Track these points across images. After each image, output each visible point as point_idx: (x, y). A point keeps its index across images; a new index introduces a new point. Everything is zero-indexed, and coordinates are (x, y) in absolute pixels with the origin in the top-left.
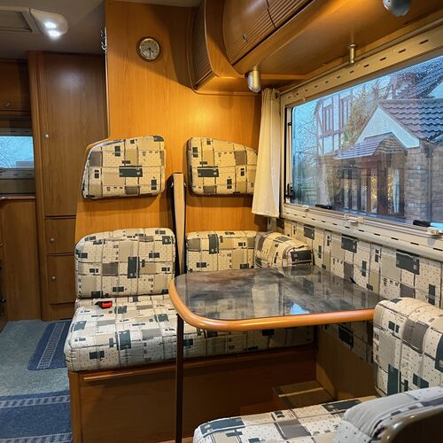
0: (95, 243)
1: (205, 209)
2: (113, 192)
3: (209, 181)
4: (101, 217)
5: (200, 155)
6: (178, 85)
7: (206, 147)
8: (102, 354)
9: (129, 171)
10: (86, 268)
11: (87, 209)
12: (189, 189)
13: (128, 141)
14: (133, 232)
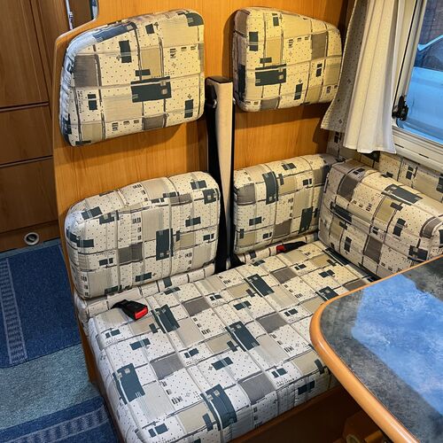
0: (102, 221)
1: (251, 130)
2: (123, 129)
3: (270, 91)
5: (261, 47)
9: (150, 89)
10: (94, 261)
12: (238, 108)
13: (142, 28)
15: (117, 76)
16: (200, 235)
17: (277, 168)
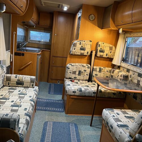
0: (72, 66)
1: (99, 61)
2: (78, 54)
3: (102, 54)
4: (73, 59)
5: (100, 47)
6: (97, 27)
7: (102, 45)
8: (75, 92)
9: (82, 49)
10: (69, 71)
11: (70, 57)
12: (96, 55)
13: (83, 41)
14: (81, 64)
15: (79, 46)
16: (86, 74)
17: (102, 68)
